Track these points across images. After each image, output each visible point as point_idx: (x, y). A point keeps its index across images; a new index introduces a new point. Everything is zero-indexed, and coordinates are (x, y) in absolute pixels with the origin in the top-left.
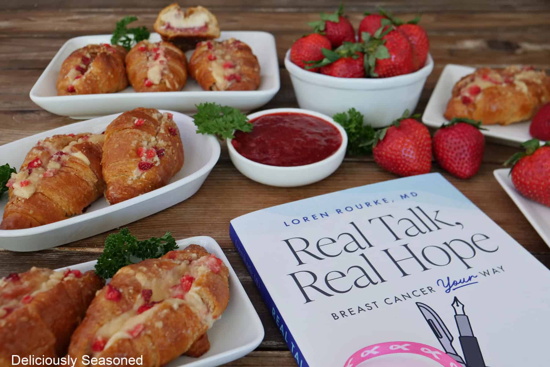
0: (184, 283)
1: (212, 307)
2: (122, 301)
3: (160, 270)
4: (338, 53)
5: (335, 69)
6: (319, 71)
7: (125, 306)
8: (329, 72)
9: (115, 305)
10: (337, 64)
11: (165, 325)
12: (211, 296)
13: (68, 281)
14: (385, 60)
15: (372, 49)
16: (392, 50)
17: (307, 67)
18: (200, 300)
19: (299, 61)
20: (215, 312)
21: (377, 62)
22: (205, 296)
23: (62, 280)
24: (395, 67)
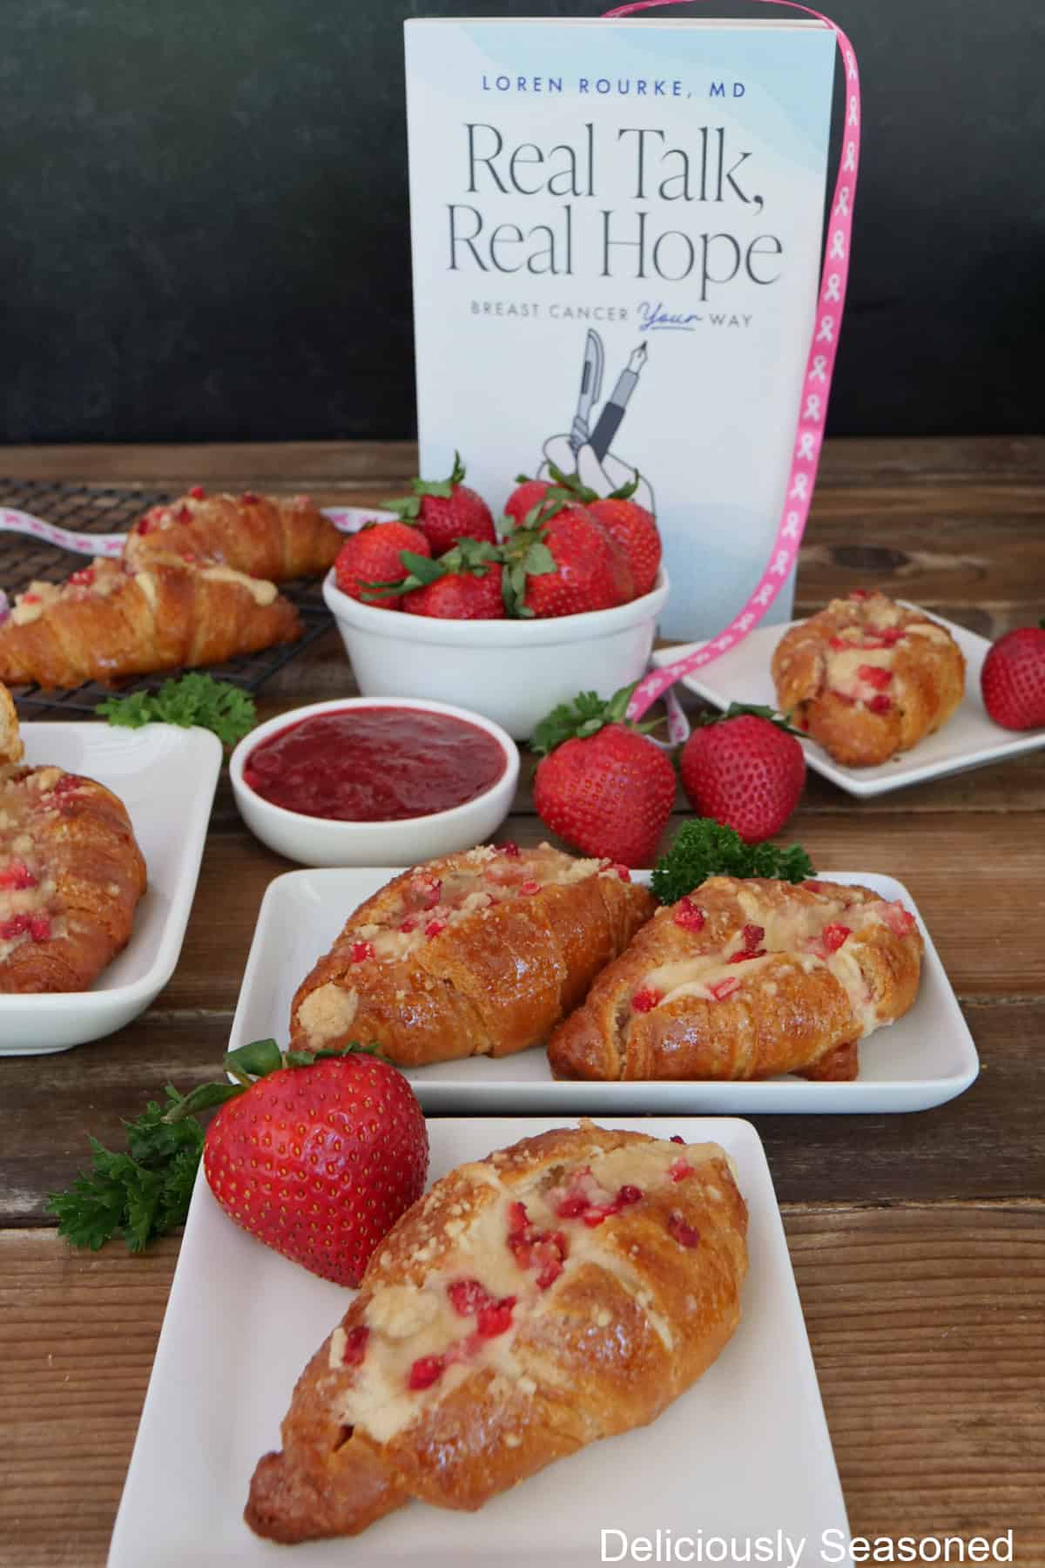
0: (830, 935)
1: (880, 991)
2: (703, 934)
3: (787, 898)
4: (443, 565)
5: (432, 599)
6: (399, 605)
7: (707, 944)
8: (421, 606)
9: (690, 937)
10: (437, 588)
11: (780, 994)
12: (882, 968)
13: (605, 879)
14: (545, 575)
15: (519, 554)
16: (560, 555)
17: (367, 596)
18: (857, 972)
19: (352, 585)
20: (884, 1001)
21: (529, 582)
22: (869, 964)
23: (597, 875)
24: (570, 594)
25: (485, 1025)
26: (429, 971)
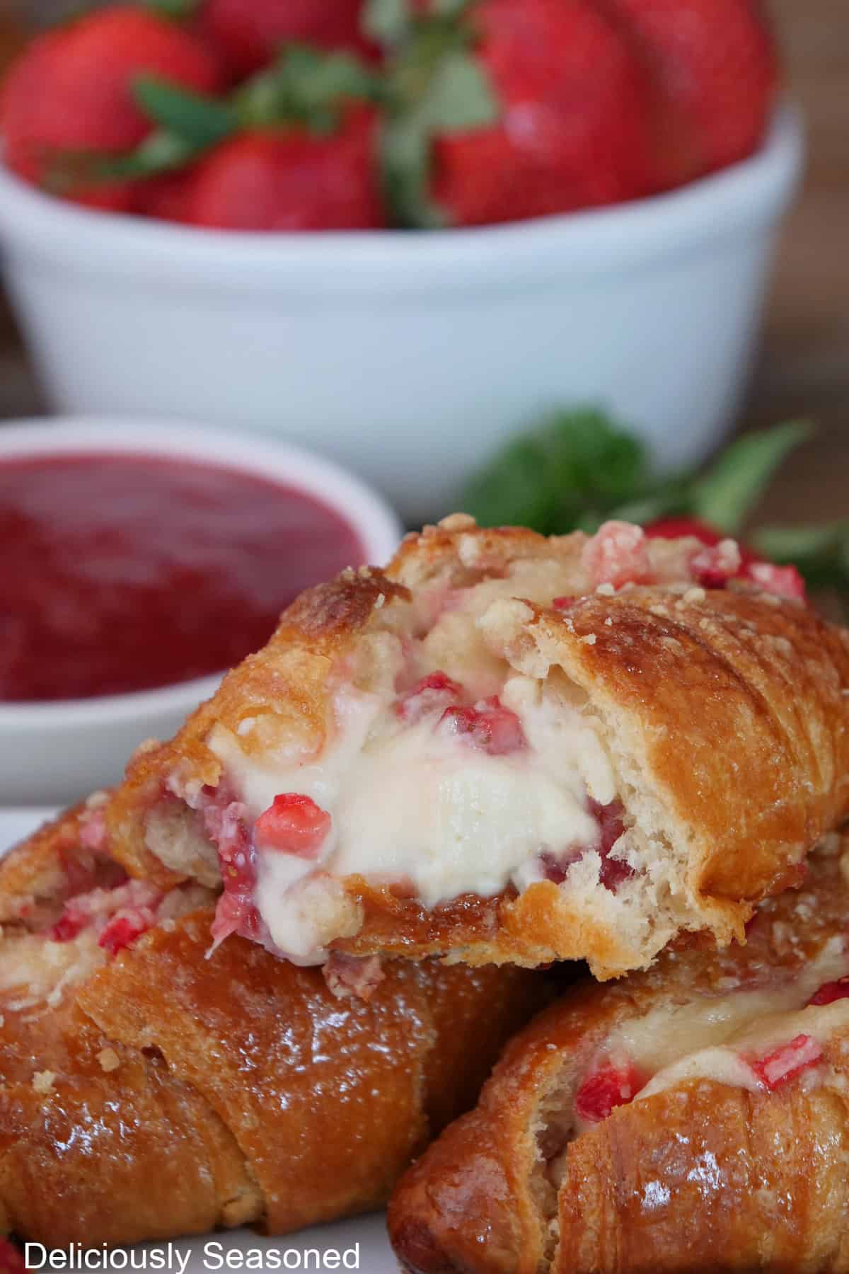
25: (243, 1156)
26: (108, 1030)
